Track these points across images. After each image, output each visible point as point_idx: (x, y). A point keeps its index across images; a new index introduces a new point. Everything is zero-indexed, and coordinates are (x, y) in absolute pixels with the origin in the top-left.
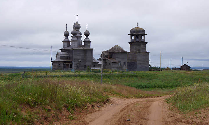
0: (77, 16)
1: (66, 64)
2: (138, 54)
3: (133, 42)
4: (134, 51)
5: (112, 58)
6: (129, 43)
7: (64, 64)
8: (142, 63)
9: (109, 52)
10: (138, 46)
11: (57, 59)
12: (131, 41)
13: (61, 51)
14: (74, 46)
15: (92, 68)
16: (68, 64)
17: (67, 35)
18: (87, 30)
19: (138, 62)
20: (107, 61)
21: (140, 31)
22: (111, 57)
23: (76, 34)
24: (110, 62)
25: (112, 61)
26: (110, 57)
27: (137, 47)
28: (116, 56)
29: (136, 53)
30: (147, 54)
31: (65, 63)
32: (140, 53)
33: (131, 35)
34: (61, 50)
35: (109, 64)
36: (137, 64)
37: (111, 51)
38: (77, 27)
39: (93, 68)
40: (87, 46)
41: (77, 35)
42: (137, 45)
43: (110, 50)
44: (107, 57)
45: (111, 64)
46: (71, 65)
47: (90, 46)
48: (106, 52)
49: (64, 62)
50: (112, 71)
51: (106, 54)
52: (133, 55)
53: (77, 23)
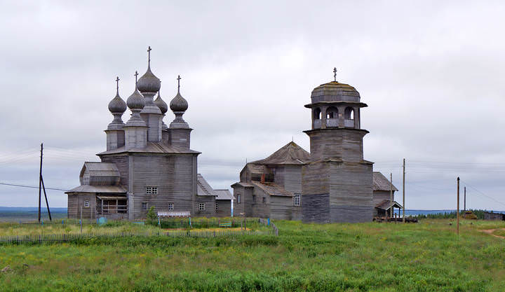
0: (150, 49)
1: (106, 202)
2: (332, 167)
3: (319, 130)
4: (322, 157)
5: (272, 184)
6: (308, 132)
7: (99, 201)
8: (345, 196)
9: (267, 166)
10: (335, 141)
11: (82, 184)
12: (313, 125)
13: (100, 160)
14: (134, 142)
15: (160, 214)
16: (113, 202)
17: (117, 109)
18: (179, 94)
19: (332, 193)
20: (257, 192)
21: (341, 93)
22: (272, 181)
23: (142, 107)
24: (265, 195)
25: (270, 191)
26: (269, 180)
27: (332, 147)
28: (286, 174)
29: (326, 163)
30: (367, 167)
31: (100, 198)
32: (338, 163)
33: (316, 108)
34: (101, 156)
35: (262, 200)
36: (328, 201)
37: (271, 162)
38: (149, 86)
39: (164, 214)
40: (178, 143)
41: (143, 111)
42: (332, 139)
43: (272, 157)
44: (257, 179)
45: (268, 201)
46: (124, 202)
47: (187, 144)
48: (257, 164)
49: (102, 194)
50: (230, 224)
51: (255, 171)
52: (317, 171)
53: (149, 74)
